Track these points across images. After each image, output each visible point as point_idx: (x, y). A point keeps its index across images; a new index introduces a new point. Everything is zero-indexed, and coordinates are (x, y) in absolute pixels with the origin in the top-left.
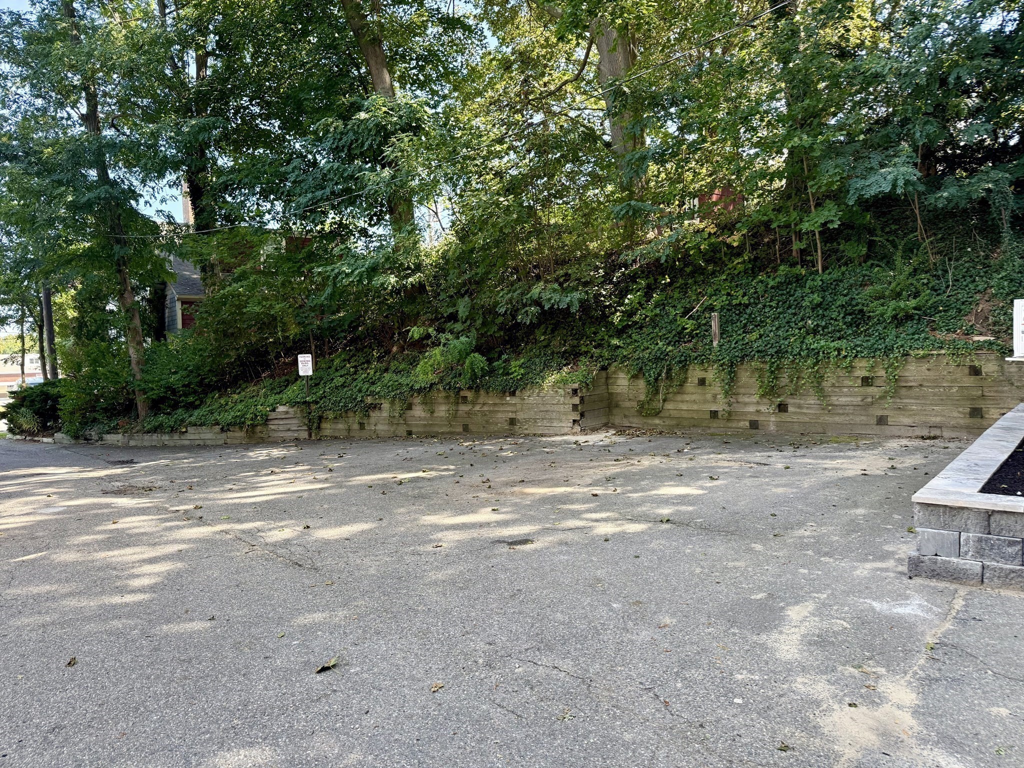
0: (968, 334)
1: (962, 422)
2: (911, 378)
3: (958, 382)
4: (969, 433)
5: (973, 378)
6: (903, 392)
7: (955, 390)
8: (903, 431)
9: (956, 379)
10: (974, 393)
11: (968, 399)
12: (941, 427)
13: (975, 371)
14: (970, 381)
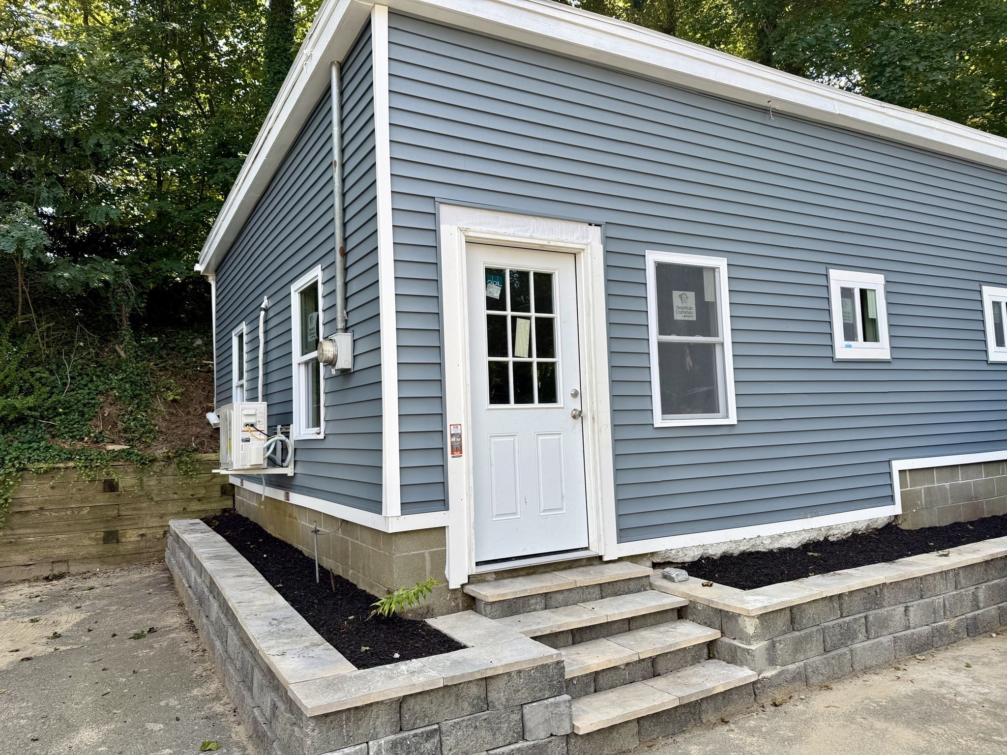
0: (97, 442)
1: (93, 550)
2: (28, 501)
3: (89, 502)
4: (103, 563)
5: (108, 495)
6: (17, 519)
7: (85, 512)
8: (15, 574)
9: (87, 498)
10: (109, 513)
11: (101, 522)
12: (67, 561)
13: (111, 486)
14: (103, 499)
